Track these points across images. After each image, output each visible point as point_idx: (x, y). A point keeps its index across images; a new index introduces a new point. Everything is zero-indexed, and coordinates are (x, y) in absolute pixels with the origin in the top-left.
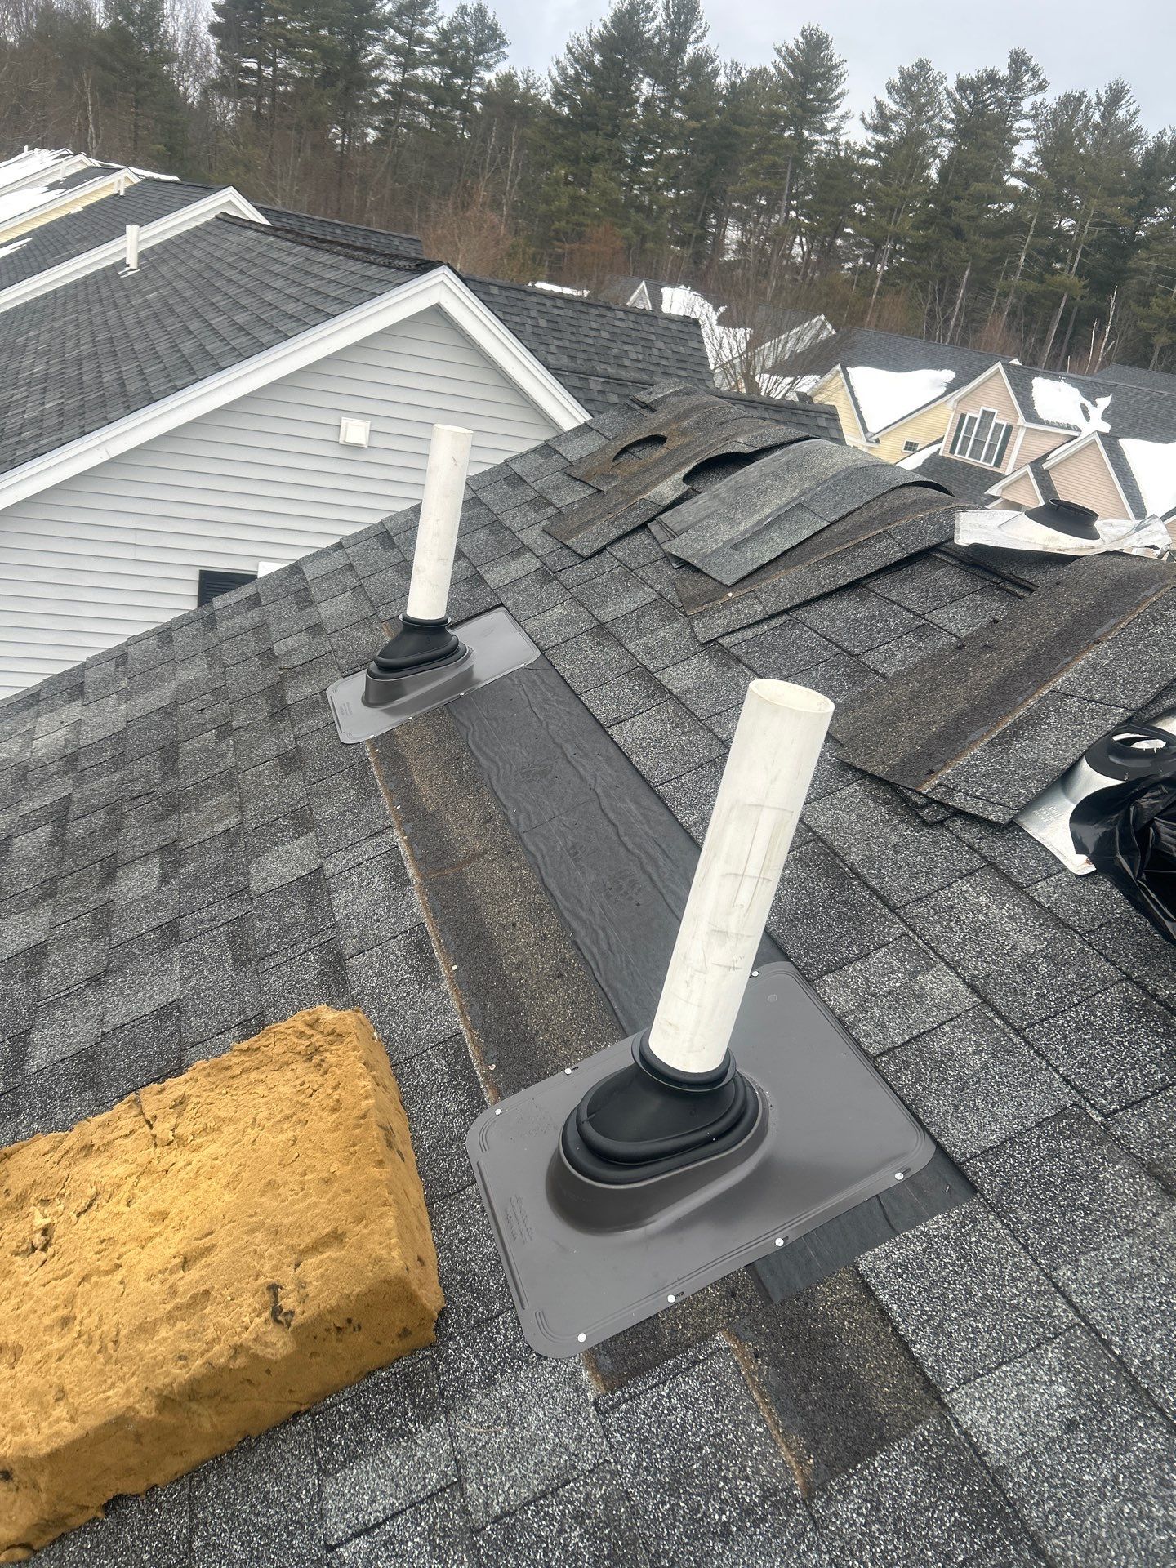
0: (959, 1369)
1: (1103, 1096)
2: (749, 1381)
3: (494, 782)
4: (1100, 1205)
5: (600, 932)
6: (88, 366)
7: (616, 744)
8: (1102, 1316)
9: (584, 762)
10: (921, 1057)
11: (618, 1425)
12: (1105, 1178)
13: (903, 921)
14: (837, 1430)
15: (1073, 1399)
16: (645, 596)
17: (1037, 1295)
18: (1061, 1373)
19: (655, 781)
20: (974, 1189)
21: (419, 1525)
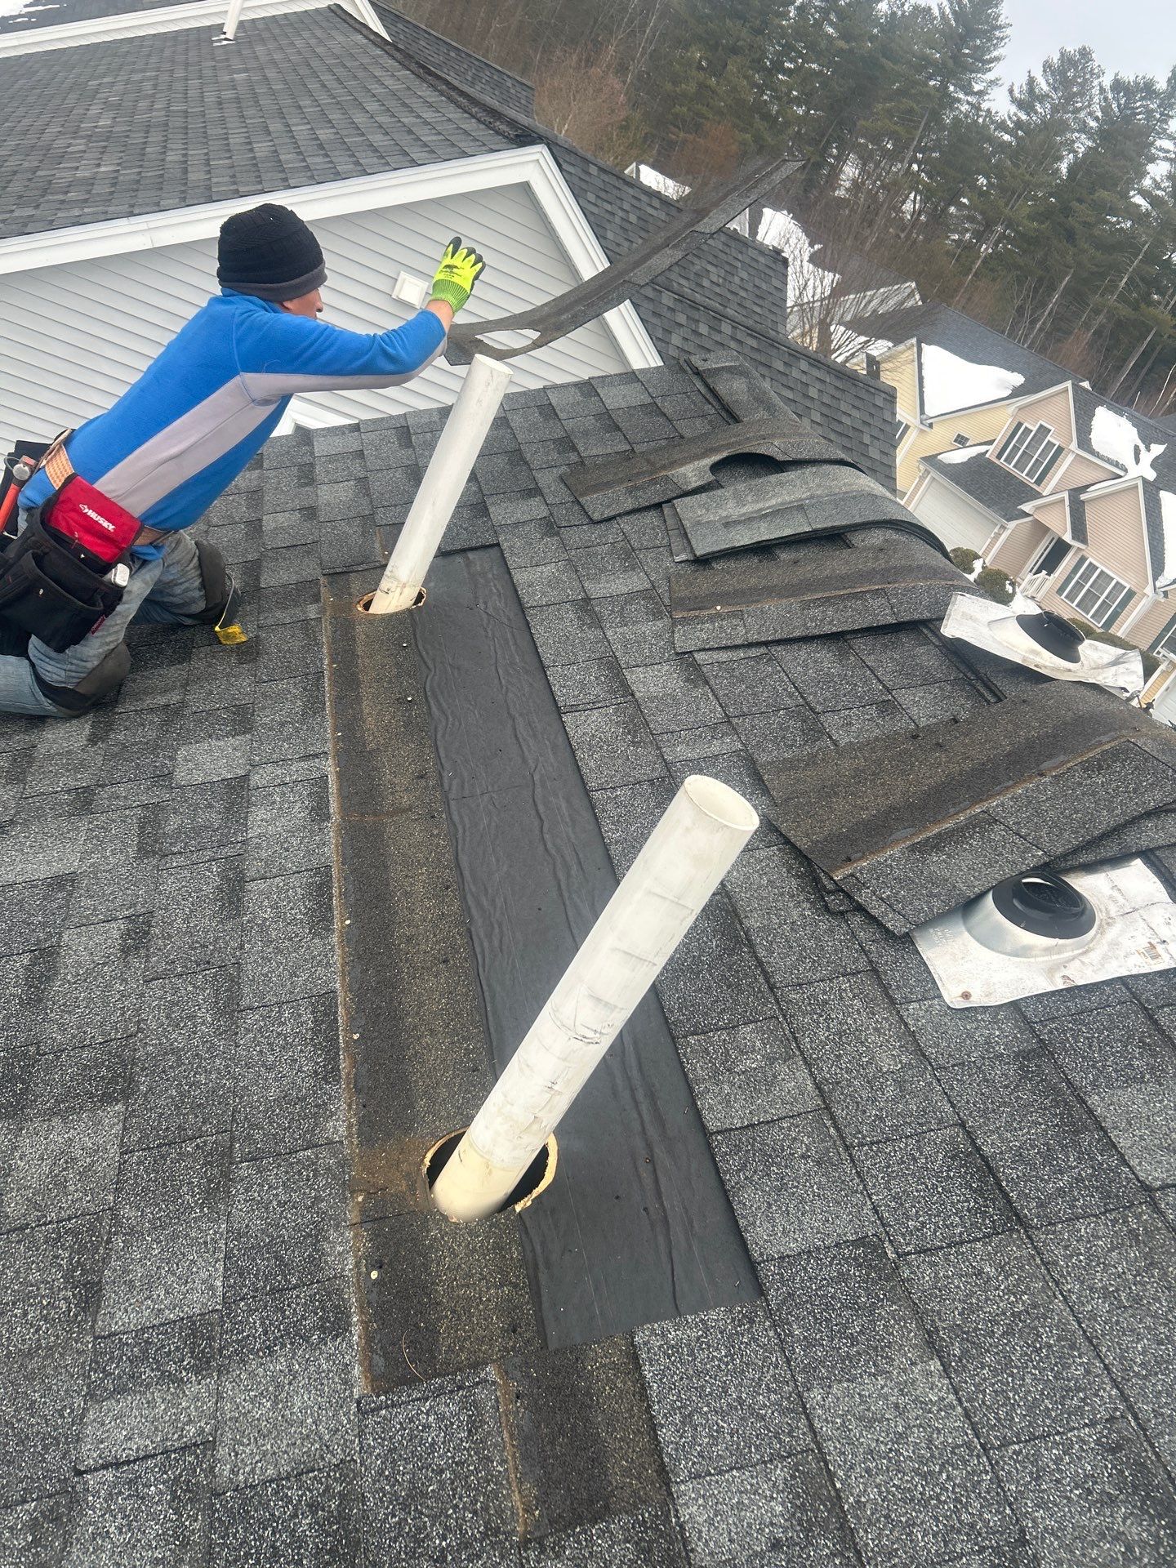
0: (694, 1463)
1: (903, 1235)
2: (503, 1419)
3: (439, 736)
4: (867, 1340)
5: (496, 926)
6: (155, 137)
7: (567, 734)
8: (835, 1447)
9: (531, 742)
10: (753, 1145)
11: (374, 1428)
12: (880, 1314)
13: (778, 1002)
14: (569, 1489)
15: (786, 1520)
16: (636, 582)
17: (784, 1412)
18: (782, 1492)
19: (592, 785)
20: (761, 1292)
21: (166, 1473)
